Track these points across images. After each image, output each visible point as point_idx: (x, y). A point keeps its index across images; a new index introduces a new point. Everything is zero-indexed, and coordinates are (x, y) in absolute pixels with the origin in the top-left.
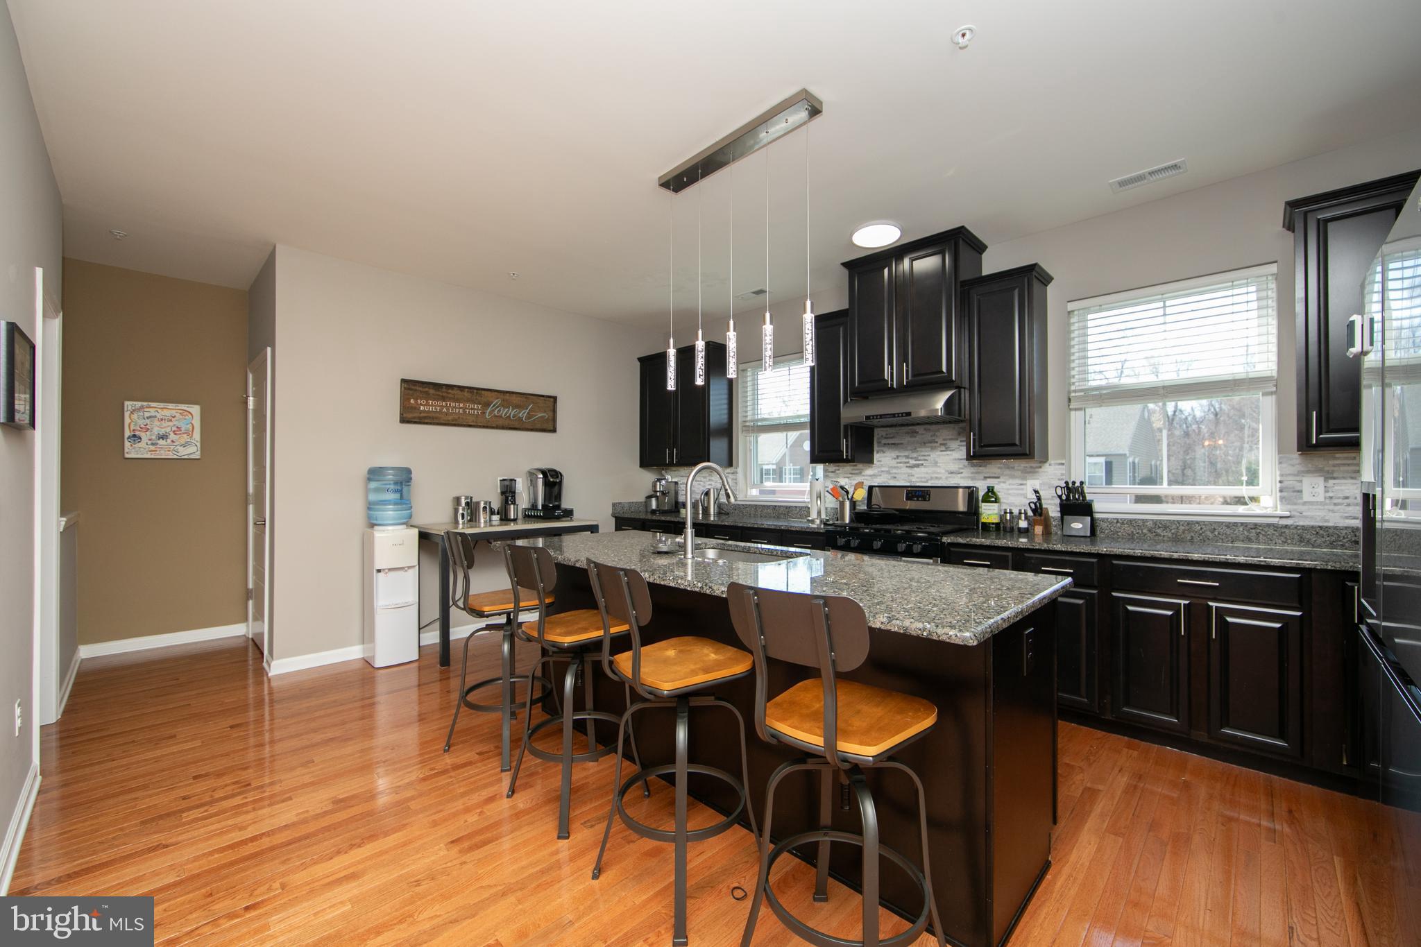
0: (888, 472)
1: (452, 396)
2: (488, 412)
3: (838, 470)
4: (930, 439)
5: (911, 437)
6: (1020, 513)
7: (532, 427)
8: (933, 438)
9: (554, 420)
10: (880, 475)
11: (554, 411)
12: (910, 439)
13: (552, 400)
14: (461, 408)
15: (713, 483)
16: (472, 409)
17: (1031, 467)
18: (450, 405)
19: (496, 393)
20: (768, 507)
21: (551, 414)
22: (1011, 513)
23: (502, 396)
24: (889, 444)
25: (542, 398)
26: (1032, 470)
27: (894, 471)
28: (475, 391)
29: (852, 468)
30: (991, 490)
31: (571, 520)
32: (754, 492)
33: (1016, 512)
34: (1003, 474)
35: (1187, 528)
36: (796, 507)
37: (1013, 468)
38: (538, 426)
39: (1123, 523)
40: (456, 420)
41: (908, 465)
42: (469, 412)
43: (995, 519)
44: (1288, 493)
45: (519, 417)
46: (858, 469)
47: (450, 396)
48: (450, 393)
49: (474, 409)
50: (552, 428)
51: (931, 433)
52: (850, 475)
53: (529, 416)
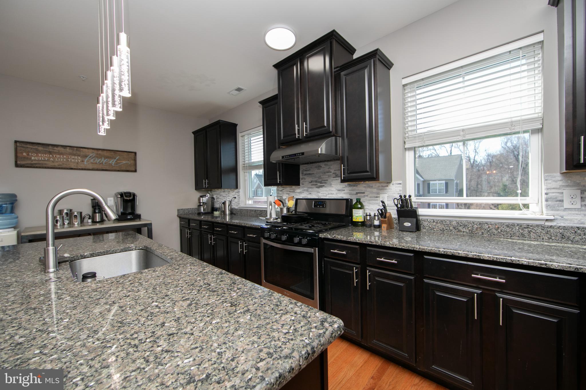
0: (307, 191)
1: (58, 151)
2: (86, 160)
3: (284, 190)
4: (328, 170)
5: (318, 169)
6: (375, 216)
7: (119, 169)
8: (329, 170)
9: (135, 165)
10: (303, 192)
11: (135, 160)
12: (317, 171)
13: (133, 154)
14: (65, 158)
15: (230, 198)
16: (73, 159)
17: (382, 186)
18: (56, 156)
19: (91, 150)
21: (132, 162)
22: (370, 215)
23: (96, 152)
24: (307, 174)
25: (126, 153)
26: (382, 188)
27: (310, 190)
28: (75, 148)
29: (290, 188)
30: (359, 201)
31: (140, 221)
32: (250, 202)
33: (372, 215)
34: (366, 191)
35: (479, 226)
37: (372, 187)
38: (124, 169)
39: (437, 223)
40: (61, 165)
41: (317, 186)
42: (71, 161)
43: (361, 219)
44: (552, 202)
45: (110, 164)
46: (293, 189)
47: (55, 151)
48: (55, 149)
49: (75, 159)
50: (134, 170)
51: (328, 167)
52: (289, 193)
53: (117, 163)
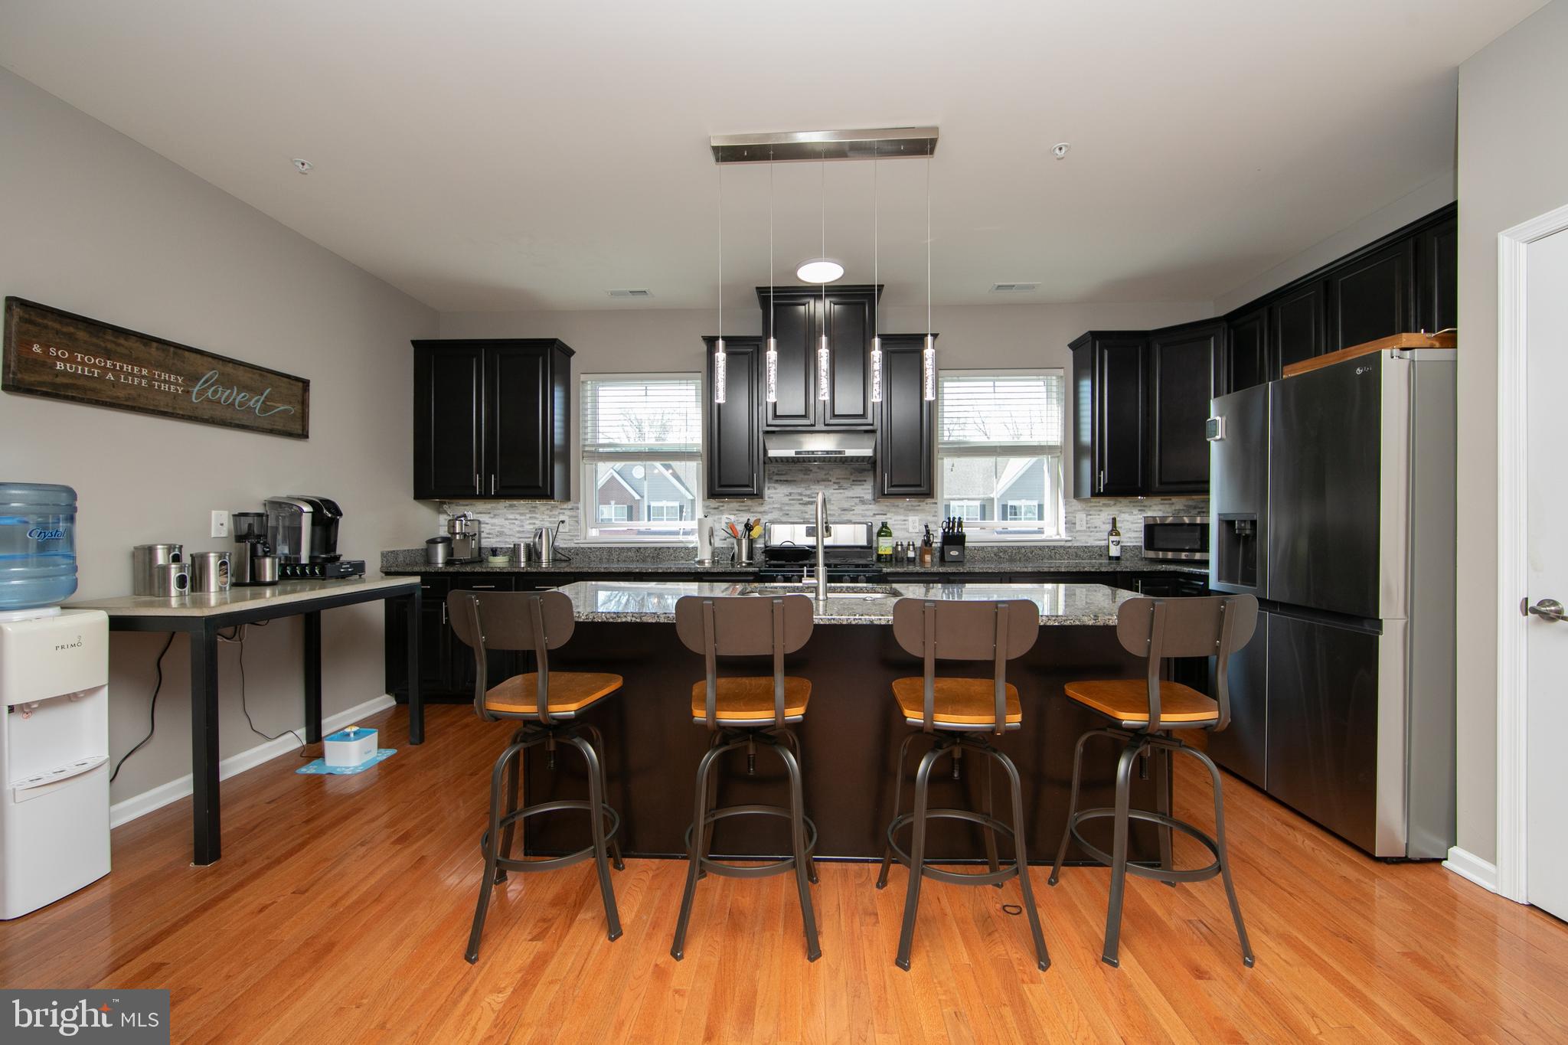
0: (780, 509)
1: (126, 352)
2: (196, 390)
3: (723, 506)
4: (824, 477)
5: (805, 474)
6: (909, 545)
7: (270, 427)
8: (827, 477)
9: (304, 417)
10: (771, 512)
11: (304, 403)
12: (803, 476)
13: (300, 384)
14: (143, 377)
15: (537, 522)
16: (165, 381)
17: (912, 506)
18: (121, 367)
19: (210, 359)
20: (629, 549)
21: (299, 407)
22: (902, 545)
23: (219, 365)
24: (781, 481)
25: (285, 380)
26: (913, 508)
27: (787, 508)
28: (172, 349)
29: (739, 504)
30: (884, 525)
32: (594, 533)
33: (905, 544)
34: (889, 511)
35: (1017, 551)
36: (669, 548)
37: (898, 506)
38: (279, 426)
39: (978, 550)
40: (134, 399)
41: (801, 502)
42: (159, 387)
43: (889, 552)
44: (1070, 524)
45: (249, 407)
46: (745, 506)
47: (119, 349)
48: (119, 345)
49: (170, 383)
50: (300, 432)
51: (824, 472)
52: (737, 512)
53: (265, 409)
